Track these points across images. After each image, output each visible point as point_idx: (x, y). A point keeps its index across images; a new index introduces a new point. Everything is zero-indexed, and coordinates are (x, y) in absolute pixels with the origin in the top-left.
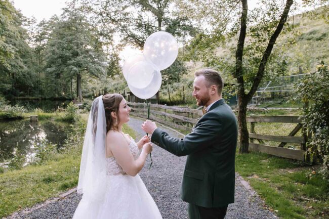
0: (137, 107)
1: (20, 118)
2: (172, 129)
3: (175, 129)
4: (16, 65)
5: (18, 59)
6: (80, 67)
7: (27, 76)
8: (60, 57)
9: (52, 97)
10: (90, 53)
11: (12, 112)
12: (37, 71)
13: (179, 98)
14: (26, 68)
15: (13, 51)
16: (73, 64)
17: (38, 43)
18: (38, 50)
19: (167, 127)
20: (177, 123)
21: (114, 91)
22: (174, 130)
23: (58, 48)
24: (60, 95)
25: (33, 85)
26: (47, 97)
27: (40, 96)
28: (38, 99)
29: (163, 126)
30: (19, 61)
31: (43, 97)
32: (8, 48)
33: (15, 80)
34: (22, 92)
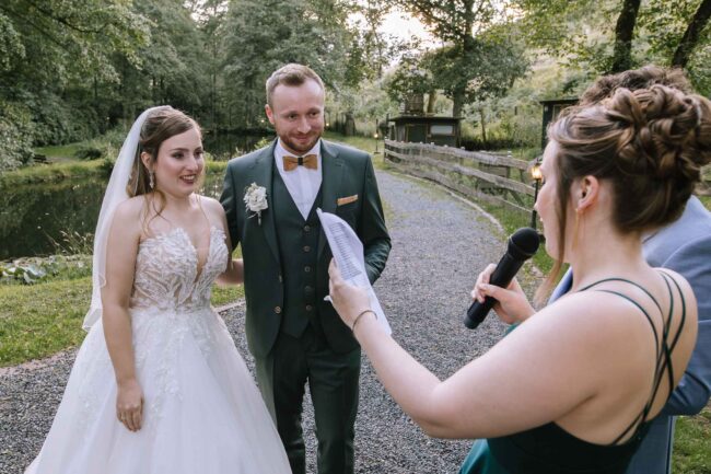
0: (406, 151)
2: (470, 203)
3: (476, 202)
5: (167, 46)
7: (189, 83)
8: (251, 41)
9: (240, 128)
10: (315, 30)
12: (209, 72)
13: (505, 135)
14: (182, 66)
15: (147, 29)
17: (211, 11)
18: (211, 26)
19: (461, 199)
20: (483, 189)
21: (368, 116)
22: (475, 206)
23: (247, 21)
24: (255, 122)
26: (229, 129)
27: (215, 125)
29: (453, 194)
30: (169, 49)
31: (222, 128)
32: (135, 22)
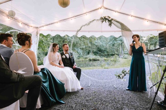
1: (98, 60)
4: (98, 42)
6: (122, 41)
7: (102, 46)
8: (113, 38)
9: (112, 54)
11: (96, 58)
12: (106, 44)
14: (101, 43)
16: (119, 40)
24: (115, 53)
25: (104, 49)
26: (110, 54)
27: (107, 54)
28: (106, 55)
30: (99, 40)
31: (108, 54)
33: (97, 48)
34: (100, 53)
